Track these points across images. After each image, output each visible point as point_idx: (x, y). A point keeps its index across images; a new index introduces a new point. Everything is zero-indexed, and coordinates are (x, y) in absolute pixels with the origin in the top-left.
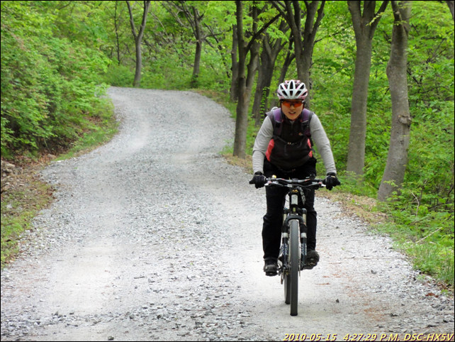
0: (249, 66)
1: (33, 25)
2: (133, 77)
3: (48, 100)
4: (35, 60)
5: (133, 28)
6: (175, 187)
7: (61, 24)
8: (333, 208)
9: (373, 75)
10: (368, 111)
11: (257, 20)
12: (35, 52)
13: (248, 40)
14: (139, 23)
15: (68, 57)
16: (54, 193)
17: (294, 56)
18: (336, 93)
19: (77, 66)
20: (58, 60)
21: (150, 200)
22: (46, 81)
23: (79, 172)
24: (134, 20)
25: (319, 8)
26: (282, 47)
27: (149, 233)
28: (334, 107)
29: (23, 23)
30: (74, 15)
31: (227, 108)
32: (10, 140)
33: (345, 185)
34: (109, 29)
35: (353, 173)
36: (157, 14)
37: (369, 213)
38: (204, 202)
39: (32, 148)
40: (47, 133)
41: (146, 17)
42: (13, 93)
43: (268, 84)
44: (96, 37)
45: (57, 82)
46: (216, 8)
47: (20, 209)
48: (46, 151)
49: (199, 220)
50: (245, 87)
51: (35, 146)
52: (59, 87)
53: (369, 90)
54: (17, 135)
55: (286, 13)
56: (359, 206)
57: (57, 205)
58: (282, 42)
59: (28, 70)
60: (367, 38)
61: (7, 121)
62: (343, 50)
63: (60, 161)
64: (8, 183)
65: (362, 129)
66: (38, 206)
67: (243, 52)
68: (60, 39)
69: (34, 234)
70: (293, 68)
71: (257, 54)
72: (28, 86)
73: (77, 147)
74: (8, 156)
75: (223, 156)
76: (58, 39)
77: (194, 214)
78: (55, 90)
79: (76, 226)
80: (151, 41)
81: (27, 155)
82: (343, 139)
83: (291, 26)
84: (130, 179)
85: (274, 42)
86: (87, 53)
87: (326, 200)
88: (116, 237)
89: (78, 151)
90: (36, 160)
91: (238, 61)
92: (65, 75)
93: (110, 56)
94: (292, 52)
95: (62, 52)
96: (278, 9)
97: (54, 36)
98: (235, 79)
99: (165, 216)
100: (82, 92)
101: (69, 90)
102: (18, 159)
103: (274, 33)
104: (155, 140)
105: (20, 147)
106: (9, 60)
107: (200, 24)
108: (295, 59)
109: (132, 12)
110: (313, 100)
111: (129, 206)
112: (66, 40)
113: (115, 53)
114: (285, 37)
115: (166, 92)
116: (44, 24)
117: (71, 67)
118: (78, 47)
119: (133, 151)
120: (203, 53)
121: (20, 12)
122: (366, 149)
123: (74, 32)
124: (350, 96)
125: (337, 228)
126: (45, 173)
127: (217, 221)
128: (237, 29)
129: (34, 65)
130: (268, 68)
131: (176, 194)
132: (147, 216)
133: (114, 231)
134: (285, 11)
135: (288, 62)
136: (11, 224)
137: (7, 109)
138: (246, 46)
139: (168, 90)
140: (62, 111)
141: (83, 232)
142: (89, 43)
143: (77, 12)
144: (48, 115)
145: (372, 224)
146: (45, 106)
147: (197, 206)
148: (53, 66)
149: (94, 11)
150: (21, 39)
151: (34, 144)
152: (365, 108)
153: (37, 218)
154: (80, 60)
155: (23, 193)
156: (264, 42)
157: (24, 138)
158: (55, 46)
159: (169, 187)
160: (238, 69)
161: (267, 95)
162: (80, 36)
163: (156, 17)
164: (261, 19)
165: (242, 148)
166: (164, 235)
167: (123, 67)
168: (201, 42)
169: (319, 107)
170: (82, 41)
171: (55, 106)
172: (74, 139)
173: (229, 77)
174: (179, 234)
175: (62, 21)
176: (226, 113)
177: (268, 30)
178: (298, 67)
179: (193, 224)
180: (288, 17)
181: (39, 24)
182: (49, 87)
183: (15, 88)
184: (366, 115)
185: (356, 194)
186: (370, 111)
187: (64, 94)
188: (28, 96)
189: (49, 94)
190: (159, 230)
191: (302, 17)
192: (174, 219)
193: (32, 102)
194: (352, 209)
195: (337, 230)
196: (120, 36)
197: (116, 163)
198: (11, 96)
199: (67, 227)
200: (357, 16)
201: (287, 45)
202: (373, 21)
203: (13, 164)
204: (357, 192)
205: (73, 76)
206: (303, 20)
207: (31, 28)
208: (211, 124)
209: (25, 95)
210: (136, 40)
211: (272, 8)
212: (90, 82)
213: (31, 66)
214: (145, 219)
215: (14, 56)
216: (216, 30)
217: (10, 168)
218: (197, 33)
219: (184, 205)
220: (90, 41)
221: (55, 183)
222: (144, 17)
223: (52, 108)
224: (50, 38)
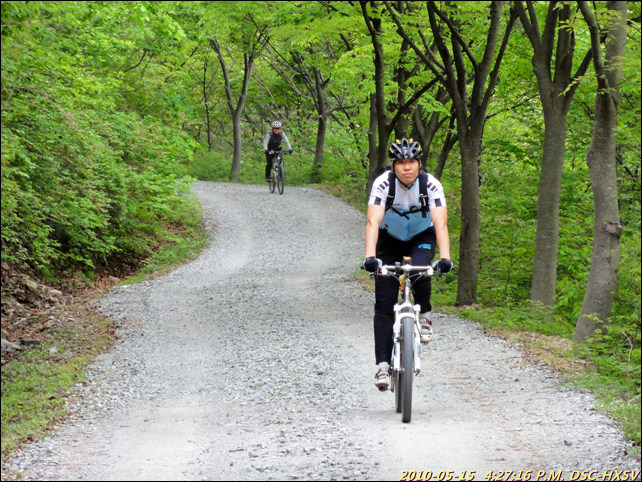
1: (87, 93)
2: (229, 167)
3: (110, 200)
4: (90, 143)
5: (229, 98)
6: (288, 324)
7: (127, 92)
8: (511, 353)
9: (569, 165)
10: (560, 215)
11: (405, 87)
12: (92, 132)
13: (392, 115)
14: (238, 91)
15: (137, 138)
16: (117, 331)
17: (456, 138)
18: (516, 190)
19: (150, 151)
20: (123, 144)
21: (253, 342)
22: (106, 173)
23: (152, 301)
24: (231, 87)
25: (492, 69)
26: (439, 125)
27: (251, 387)
28: (514, 210)
29: (73, 91)
30: (145, 79)
32: (55, 256)
33: (528, 320)
34: (195, 99)
35: (539, 304)
36: (263, 78)
37: (561, 360)
38: (329, 344)
39: (86, 268)
40: (109, 245)
41: (248, 83)
42: (60, 190)
44: (177, 110)
45: (122, 175)
46: (346, 70)
47: (68, 354)
48: (106, 272)
49: (321, 370)
51: (91, 265)
52: (124, 181)
53: (563, 186)
54: (65, 249)
55: (445, 76)
56: (548, 350)
57: (121, 349)
58: (440, 119)
59: (81, 157)
60: (559, 112)
61: (51, 230)
62: (527, 129)
63: (125, 286)
64: (52, 317)
65: (552, 242)
66: (94, 349)
67: (385, 133)
68: (127, 113)
69: (88, 389)
70: (455, 155)
71: (403, 134)
72: (81, 180)
73: (150, 266)
74: (53, 280)
75: (356, 279)
76: (123, 114)
77: (315, 361)
78: (118, 186)
79: (148, 378)
80: (255, 117)
81: (79, 278)
82: (525, 254)
83: (452, 96)
84: (224, 311)
85: (429, 119)
86: (164, 133)
87: (501, 341)
88: (204, 393)
89: (151, 272)
90: (92, 284)
91: (377, 145)
92: (133, 165)
93: (197, 138)
94: (454, 131)
95: (128, 131)
96: (434, 72)
97: (118, 109)
98: (373, 170)
99: (274, 363)
100: (156, 188)
101: (138, 186)
102: (67, 283)
103: (429, 104)
104: (261, 257)
105: (69, 267)
106: (55, 144)
107: (324, 92)
108: (457, 142)
109: (228, 75)
110: (484, 201)
111: (223, 350)
112: (134, 115)
113: (205, 134)
114: (445, 110)
116: (103, 92)
117: (142, 153)
118: (151, 126)
119: (230, 273)
120: (328, 134)
121: (70, 76)
122: (558, 269)
123: (147, 103)
124: (536, 194)
125: (517, 380)
126: (106, 303)
127: (345, 371)
128: (376, 99)
129: (89, 150)
131: (289, 332)
132: (249, 363)
133: (202, 385)
134: (444, 74)
135: (448, 145)
136: (55, 375)
137: (51, 212)
138: (388, 124)
140: (128, 216)
141: (158, 386)
142: (166, 119)
143: (151, 75)
144: (109, 221)
145: (565, 375)
146: (105, 208)
147: (319, 350)
148: (117, 152)
149: (174, 74)
150: (70, 114)
151: (89, 262)
152: (558, 211)
153: (92, 366)
154: (155, 143)
155: (73, 331)
156: (414, 118)
157: (76, 254)
158: (119, 124)
159: (279, 322)
160: (377, 156)
162: (155, 109)
163: (261, 83)
164: (411, 85)
166: (272, 391)
167: (214, 154)
168: (325, 119)
169: (491, 211)
170: (157, 116)
171: (119, 209)
172: (146, 255)
173: (365, 167)
174: (293, 389)
175: (129, 88)
176: (360, 218)
177: (421, 101)
178: (462, 153)
179: (313, 375)
180: (448, 83)
181: (96, 92)
182: (110, 181)
183: (62, 184)
184: (558, 220)
185: (544, 333)
186: (565, 216)
187: (132, 191)
188: (81, 195)
189: (110, 192)
190: (265, 383)
191: (469, 82)
192: (286, 368)
193: (86, 203)
194: (539, 355)
195: (517, 385)
196: (211, 109)
197: (205, 289)
198: (57, 195)
199: (135, 378)
200: (545, 80)
201: (447, 123)
202: (568, 89)
203: (60, 289)
204: (546, 329)
205: (144, 166)
206: (469, 87)
207: (84, 99)
208: (340, 234)
209: (77, 192)
210: (234, 115)
211: (425, 70)
212: (168, 175)
213: (84, 152)
214: (245, 369)
215: (61, 137)
216: (347, 101)
217: (55, 296)
218: (320, 105)
219: (300, 349)
220: (168, 116)
221: (118, 317)
222: (244, 82)
223: (114, 212)
224: (111, 113)
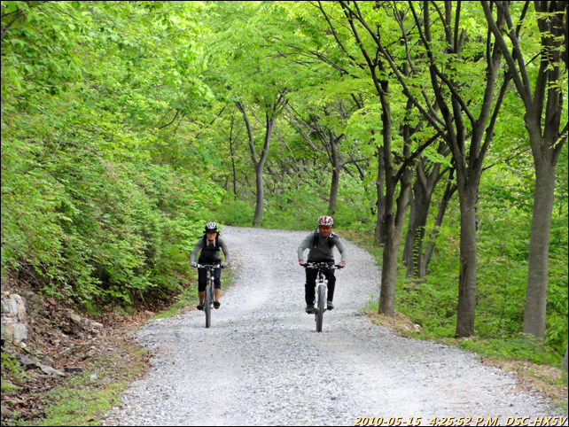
0: (399, 201)
1: (126, 147)
2: (253, 214)
3: (146, 243)
4: (128, 192)
5: (252, 152)
6: (305, 353)
7: (162, 147)
8: (506, 380)
9: (557, 213)
10: (550, 257)
11: (409, 142)
12: (130, 182)
13: (398, 167)
14: (261, 147)
15: (170, 188)
16: (151, 360)
17: (455, 188)
18: (508, 235)
19: (182, 199)
20: (158, 192)
21: (273, 370)
22: (143, 219)
23: (183, 333)
24: (255, 143)
25: (487, 126)
26: (439, 176)
27: (271, 411)
28: (507, 254)
29: (113, 144)
30: (178, 135)
31: (370, 253)
32: (97, 293)
33: (521, 351)
34: (222, 153)
35: (531, 336)
36: (283, 135)
37: (552, 387)
38: (342, 372)
39: (124, 303)
40: (142, 282)
41: (270, 139)
42: (102, 233)
43: (423, 223)
44: (205, 163)
45: (157, 220)
46: (359, 125)
47: (107, 380)
48: (142, 307)
49: (334, 395)
50: (393, 226)
51: (128, 301)
52: (158, 226)
53: (552, 230)
54: (105, 286)
55: (446, 132)
56: (539, 378)
57: (154, 376)
58: (441, 171)
59: (120, 204)
60: (548, 163)
61: (93, 269)
62: (519, 180)
63: (160, 320)
64: (93, 347)
65: (542, 280)
66: (130, 376)
67: (391, 182)
68: (161, 165)
69: (123, 412)
70: (454, 202)
71: (408, 184)
72: (120, 225)
73: (181, 301)
74: (95, 314)
75: (366, 314)
76: (157, 166)
77: (329, 387)
78: (153, 230)
79: (178, 402)
80: (276, 169)
81: (118, 312)
82: (517, 292)
83: (452, 149)
84: (247, 342)
85: (431, 171)
86: (193, 183)
87: (496, 369)
88: (228, 416)
89: (183, 307)
90: (130, 318)
91: (385, 194)
92: (167, 211)
93: (225, 187)
94: (454, 182)
95: (162, 181)
96: (436, 128)
97: (153, 163)
98: (381, 217)
99: (292, 389)
100: (188, 233)
101: (171, 230)
102: (108, 316)
103: (430, 152)
104: (280, 294)
105: (110, 302)
106: (96, 192)
107: (337, 147)
108: (456, 192)
109: (252, 133)
110: (481, 244)
111: (246, 377)
112: (168, 167)
113: (231, 184)
114: (446, 161)
115: (294, 233)
116: (140, 146)
117: (175, 201)
118: (183, 176)
119: (253, 308)
120: (341, 181)
121: (110, 131)
122: (547, 305)
123: (179, 157)
124: (527, 238)
125: (511, 405)
126: (142, 334)
127: (356, 397)
128: (384, 152)
129: (127, 198)
130: (423, 203)
131: (306, 361)
132: (269, 389)
133: (227, 408)
134: (445, 130)
135: (448, 194)
136: (95, 399)
137: (93, 253)
138: (394, 175)
139: (296, 230)
140: (163, 256)
141: (187, 409)
142: (197, 171)
143: (183, 132)
144: (145, 262)
145: (556, 401)
146: (142, 250)
147: (332, 377)
148: (152, 200)
149: (204, 131)
150: (110, 165)
151: (127, 298)
152: (546, 253)
153: (128, 392)
154: (186, 192)
155: (112, 359)
156: (417, 170)
157: (115, 291)
158: (155, 175)
159: (297, 352)
160: (384, 204)
161: (422, 236)
162: (186, 162)
163: (282, 139)
164: (415, 139)
165: (390, 303)
166: (290, 414)
167: (241, 203)
168: (338, 171)
169: (487, 253)
170: (188, 168)
171: (154, 251)
172: (178, 292)
173: (373, 213)
174: (309, 413)
175: (163, 143)
176: (369, 259)
177: (424, 153)
178: (461, 201)
179: (327, 400)
180: (449, 138)
181: (134, 146)
182: (146, 226)
183: (104, 228)
184: (547, 261)
185: (535, 362)
186: (553, 258)
187: (166, 235)
188: (120, 238)
189: (146, 235)
190: (283, 407)
191: (467, 137)
192: (303, 393)
193: (125, 244)
194: (531, 382)
195: (512, 409)
196: (238, 161)
197: (231, 323)
198: (99, 238)
199: (166, 402)
200: (536, 136)
201: (447, 174)
202: (557, 142)
203: (101, 322)
204: (537, 359)
205: (177, 212)
206: (467, 143)
207: (124, 152)
208: (351, 273)
209: (117, 235)
210: (257, 168)
211: (428, 126)
212: (197, 221)
213: (123, 200)
214: (265, 394)
215: (102, 186)
216: (359, 155)
217: (96, 328)
218: (333, 159)
219: (316, 376)
220: (198, 168)
221: (152, 347)
222: (266, 138)
223: (149, 253)
224: (147, 165)
